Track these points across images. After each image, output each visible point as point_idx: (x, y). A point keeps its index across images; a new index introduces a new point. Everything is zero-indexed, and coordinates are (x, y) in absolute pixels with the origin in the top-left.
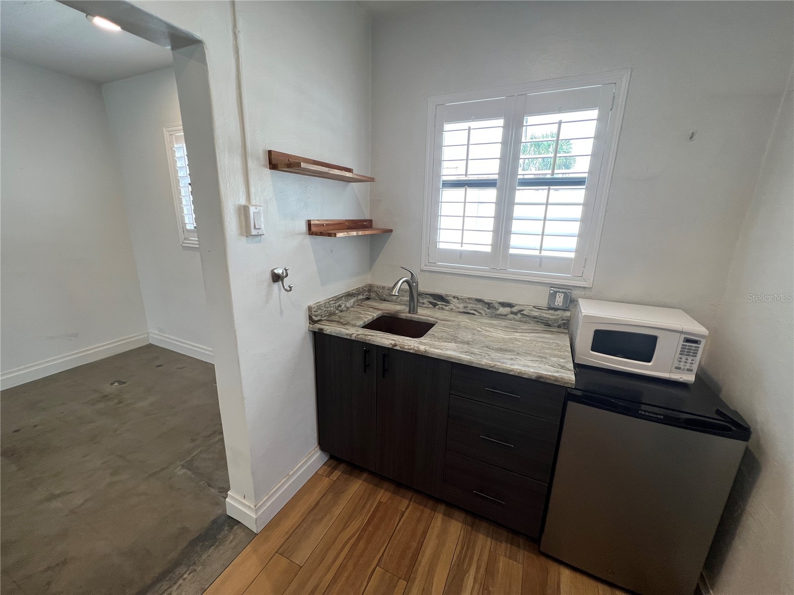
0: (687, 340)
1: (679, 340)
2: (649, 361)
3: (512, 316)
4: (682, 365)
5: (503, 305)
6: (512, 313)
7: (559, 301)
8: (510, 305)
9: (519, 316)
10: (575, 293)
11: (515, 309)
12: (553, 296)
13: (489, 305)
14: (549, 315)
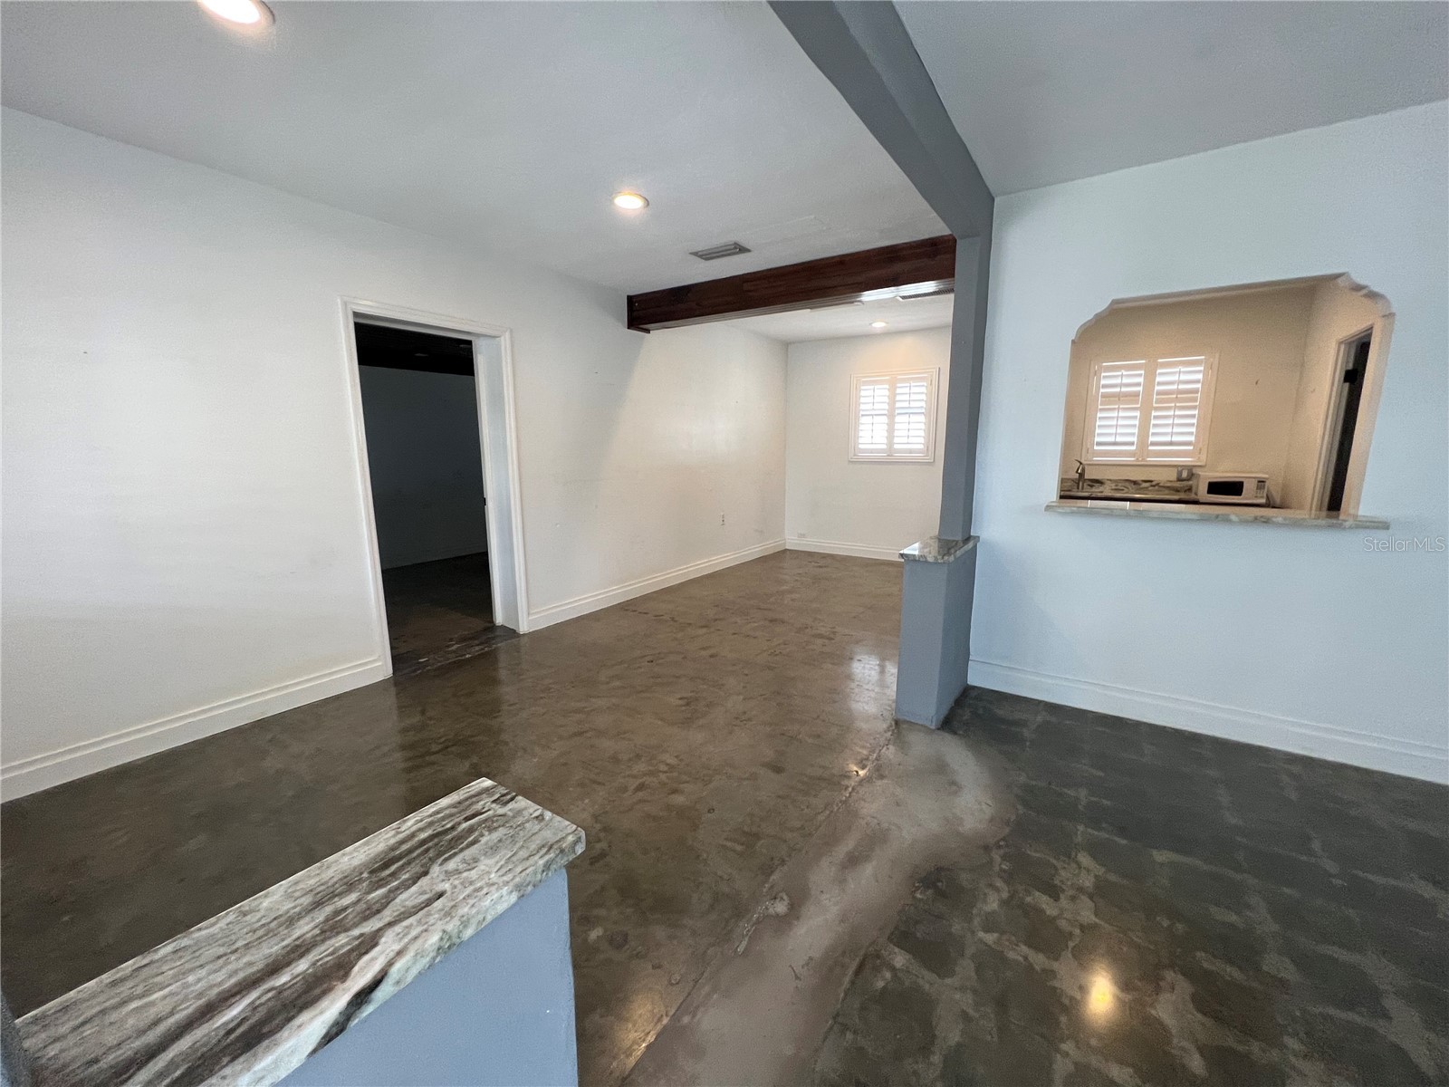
0: (1259, 482)
1: (1255, 482)
2: (1240, 494)
3: (1151, 488)
4: (1258, 495)
5: (1144, 481)
6: (1152, 486)
7: (1185, 475)
8: (1151, 481)
9: (1157, 487)
10: (1194, 471)
11: (1154, 483)
12: (1180, 473)
13: (1135, 483)
14: (1178, 484)
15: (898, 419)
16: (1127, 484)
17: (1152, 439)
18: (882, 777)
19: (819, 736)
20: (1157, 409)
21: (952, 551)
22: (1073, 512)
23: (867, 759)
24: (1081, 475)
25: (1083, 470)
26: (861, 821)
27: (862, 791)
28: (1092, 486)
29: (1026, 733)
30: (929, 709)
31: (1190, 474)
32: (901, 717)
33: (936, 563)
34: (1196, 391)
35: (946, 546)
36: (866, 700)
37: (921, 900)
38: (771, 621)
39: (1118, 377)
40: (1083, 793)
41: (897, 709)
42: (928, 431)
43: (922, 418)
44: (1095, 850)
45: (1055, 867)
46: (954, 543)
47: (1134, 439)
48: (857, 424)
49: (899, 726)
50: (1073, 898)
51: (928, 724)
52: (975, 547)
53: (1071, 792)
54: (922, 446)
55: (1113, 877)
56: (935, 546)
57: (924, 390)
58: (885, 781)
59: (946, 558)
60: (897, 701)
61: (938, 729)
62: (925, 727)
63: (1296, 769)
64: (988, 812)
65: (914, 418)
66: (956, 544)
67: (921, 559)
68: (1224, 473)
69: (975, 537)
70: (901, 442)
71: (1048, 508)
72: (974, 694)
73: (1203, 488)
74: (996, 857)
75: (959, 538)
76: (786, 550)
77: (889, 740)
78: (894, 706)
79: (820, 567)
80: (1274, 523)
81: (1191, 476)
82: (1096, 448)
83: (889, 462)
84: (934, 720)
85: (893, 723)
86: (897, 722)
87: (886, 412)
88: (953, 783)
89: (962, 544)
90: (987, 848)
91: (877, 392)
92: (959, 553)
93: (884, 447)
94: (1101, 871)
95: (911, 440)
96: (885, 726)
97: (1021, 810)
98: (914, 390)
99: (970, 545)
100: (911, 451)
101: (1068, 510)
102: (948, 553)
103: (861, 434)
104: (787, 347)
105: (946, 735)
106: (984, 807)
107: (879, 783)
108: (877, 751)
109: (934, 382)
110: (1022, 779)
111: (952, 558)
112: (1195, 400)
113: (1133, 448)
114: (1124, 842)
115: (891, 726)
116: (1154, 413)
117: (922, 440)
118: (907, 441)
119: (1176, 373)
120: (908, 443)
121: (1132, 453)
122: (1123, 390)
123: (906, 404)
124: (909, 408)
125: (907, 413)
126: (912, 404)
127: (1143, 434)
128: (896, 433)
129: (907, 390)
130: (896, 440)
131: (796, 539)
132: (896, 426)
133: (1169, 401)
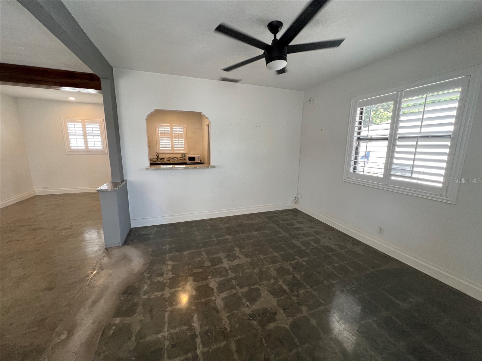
1: (198, 157)
2: (194, 161)
3: (176, 160)
4: (198, 161)
5: (174, 158)
8: (176, 158)
12: (182, 155)
13: (172, 158)
14: (182, 158)
15: (88, 137)
16: (170, 159)
17: (174, 146)
18: (103, 270)
19: (71, 268)
20: (174, 138)
21: (117, 186)
22: (154, 169)
23: (96, 266)
24: (158, 157)
25: (158, 155)
26: (96, 288)
27: (95, 278)
28: (162, 160)
29: (151, 236)
30: (118, 240)
31: (184, 156)
32: (108, 247)
33: (112, 191)
34: (182, 134)
35: (115, 184)
36: (92, 246)
37: (123, 299)
38: (33, 230)
39: (163, 128)
40: (167, 246)
41: (106, 245)
42: (102, 141)
43: (100, 137)
44: (171, 259)
45: (162, 268)
46: (118, 183)
47: (170, 146)
48: (68, 139)
49: (107, 250)
50: (167, 274)
51: (118, 245)
52: (126, 183)
53: (165, 247)
54: (101, 148)
55: (176, 263)
56: (111, 185)
57: (98, 127)
58: (104, 270)
59: (115, 189)
60: (105, 242)
61: (123, 245)
62: (118, 247)
63: (209, 222)
64: (142, 263)
65: (95, 137)
66: (119, 184)
67: (106, 191)
68: (191, 155)
69: (125, 180)
70: (91, 146)
71: (147, 169)
72: (133, 230)
73: (187, 159)
74: (146, 274)
75: (120, 181)
76: (36, 196)
77: (104, 256)
78: (104, 244)
79: (59, 200)
80: (198, 168)
81: (185, 156)
82: (161, 148)
83: (88, 153)
84: (121, 243)
85: (105, 250)
86: (106, 249)
87: (82, 134)
88: (130, 260)
89: (121, 183)
90: (143, 273)
91: (76, 126)
92: (120, 186)
93: (84, 148)
94: (172, 263)
95: (96, 145)
96: (102, 252)
97: (151, 258)
98: (93, 126)
99: (124, 183)
100: (97, 150)
101: (152, 169)
102: (116, 187)
103: (71, 142)
104: (16, 99)
105: (126, 246)
106: (140, 262)
107: (102, 272)
108: (100, 262)
109: (102, 124)
110: (151, 249)
111: (117, 189)
112: (182, 136)
113: (170, 149)
114: (177, 254)
115: (104, 251)
116: (174, 139)
117: (101, 145)
118: (94, 146)
119: (177, 128)
120: (95, 147)
121: (170, 150)
122: (165, 132)
123: (91, 132)
124: (93, 133)
125: (92, 135)
126: (94, 132)
127: (172, 145)
128: (89, 143)
129: (91, 126)
130: (89, 145)
131: (42, 190)
132: (88, 140)
133: (177, 136)
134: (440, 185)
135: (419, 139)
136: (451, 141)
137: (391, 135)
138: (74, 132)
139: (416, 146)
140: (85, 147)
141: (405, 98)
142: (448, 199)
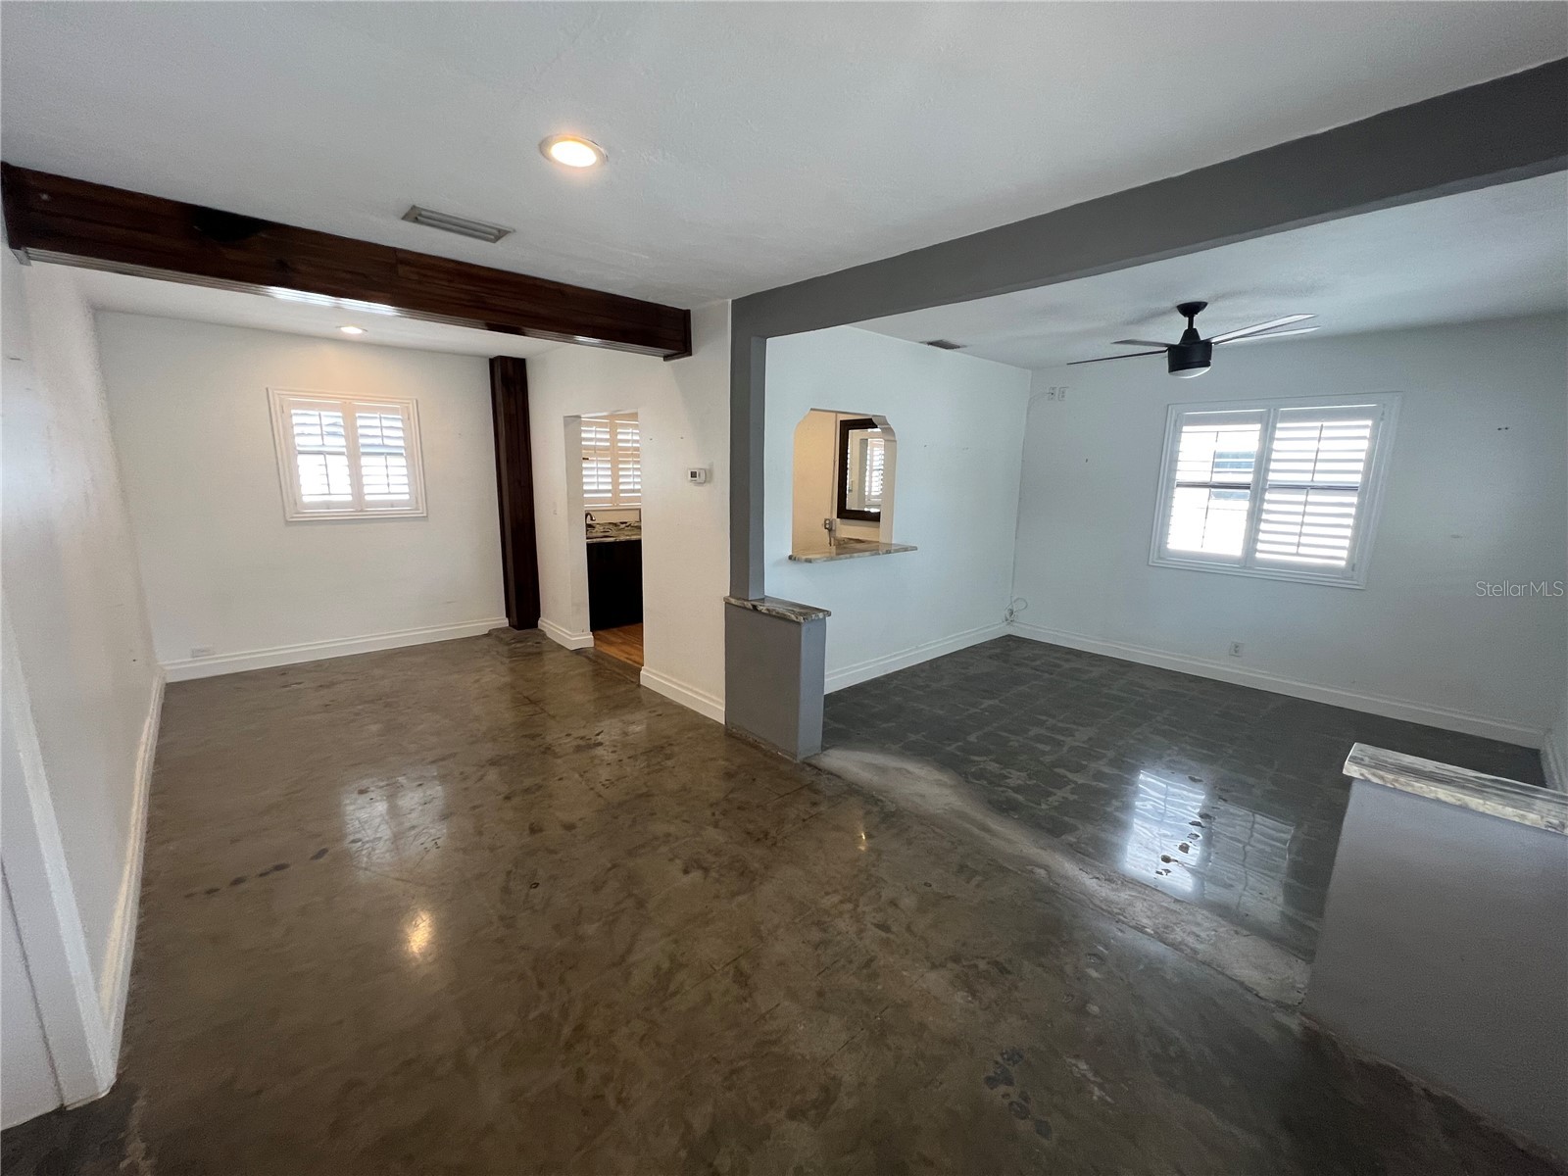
5: (622, 523)
8: (626, 522)
15: (364, 460)
16: (611, 526)
17: (621, 487)
20: (621, 462)
39: (591, 430)
42: (411, 475)
43: (402, 461)
47: (610, 487)
48: (294, 466)
54: (407, 497)
57: (400, 425)
62: (818, 754)
65: (392, 460)
70: (375, 492)
76: (171, 685)
83: (359, 518)
87: (344, 450)
91: (323, 420)
93: (349, 498)
95: (389, 489)
98: (385, 423)
100: (392, 504)
103: (302, 481)
109: (412, 415)
113: (611, 495)
116: (620, 466)
117: (406, 489)
118: (387, 491)
119: (628, 433)
120: (389, 493)
121: (610, 500)
122: (598, 444)
123: (378, 441)
124: (384, 446)
125: (382, 454)
126: (387, 442)
127: (615, 483)
128: (365, 480)
129: (376, 422)
130: (366, 490)
131: (190, 662)
132: (364, 471)
133: (627, 456)
134: (1343, 563)
135: (1311, 491)
136: (1359, 497)
137: (1257, 481)
138: (318, 441)
139: (1306, 503)
140: (352, 494)
141: (1282, 421)
142: (1356, 583)
